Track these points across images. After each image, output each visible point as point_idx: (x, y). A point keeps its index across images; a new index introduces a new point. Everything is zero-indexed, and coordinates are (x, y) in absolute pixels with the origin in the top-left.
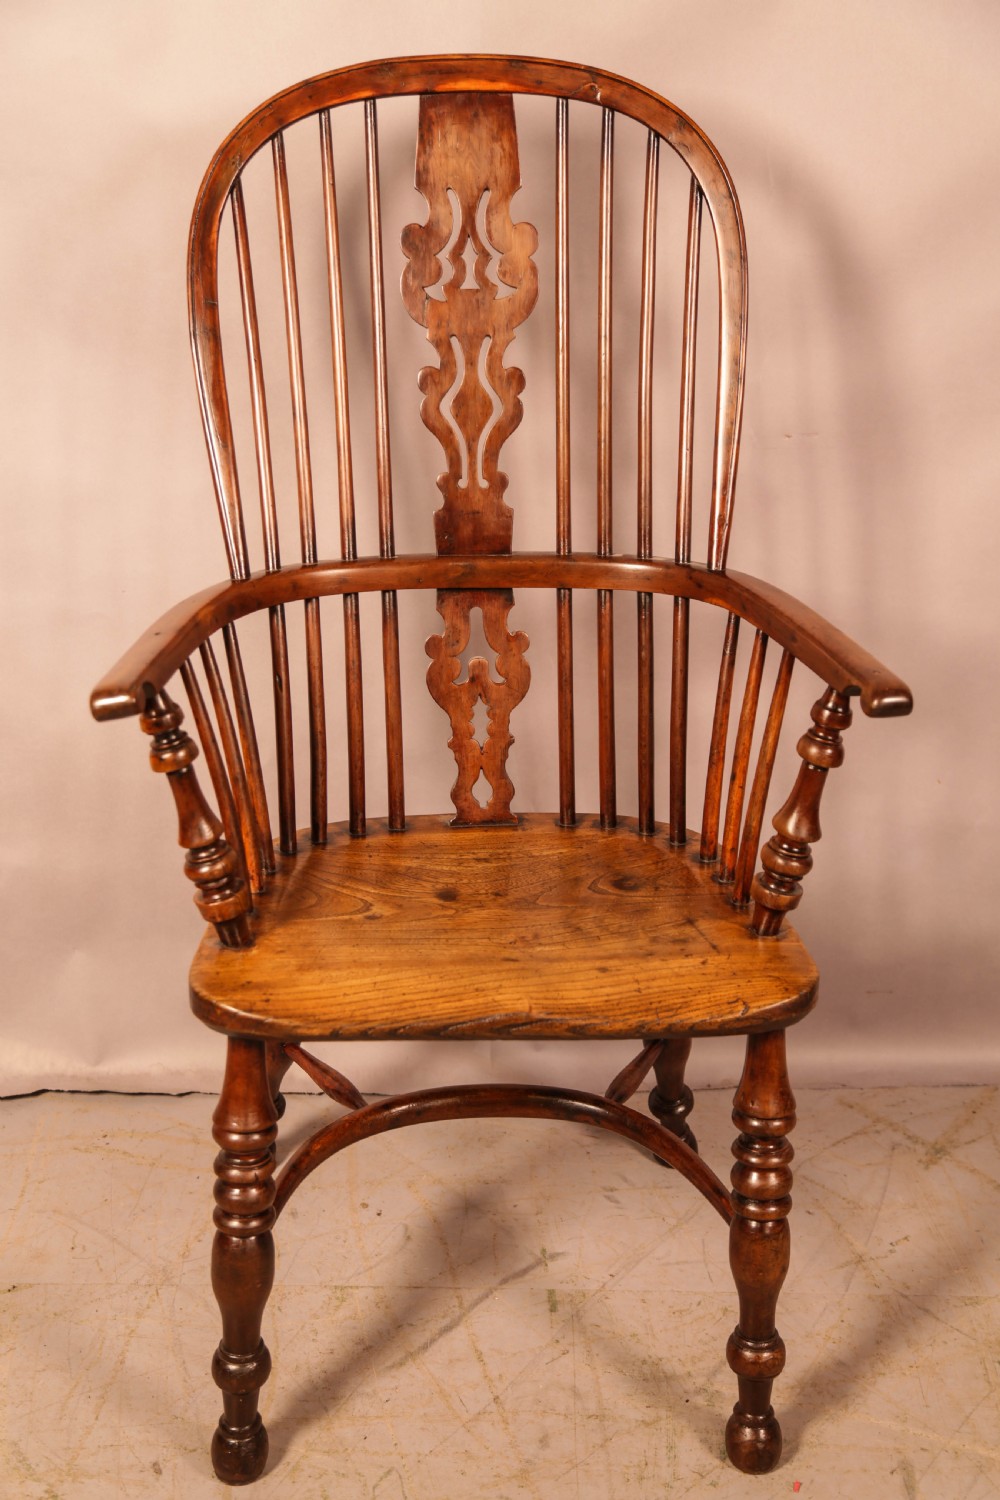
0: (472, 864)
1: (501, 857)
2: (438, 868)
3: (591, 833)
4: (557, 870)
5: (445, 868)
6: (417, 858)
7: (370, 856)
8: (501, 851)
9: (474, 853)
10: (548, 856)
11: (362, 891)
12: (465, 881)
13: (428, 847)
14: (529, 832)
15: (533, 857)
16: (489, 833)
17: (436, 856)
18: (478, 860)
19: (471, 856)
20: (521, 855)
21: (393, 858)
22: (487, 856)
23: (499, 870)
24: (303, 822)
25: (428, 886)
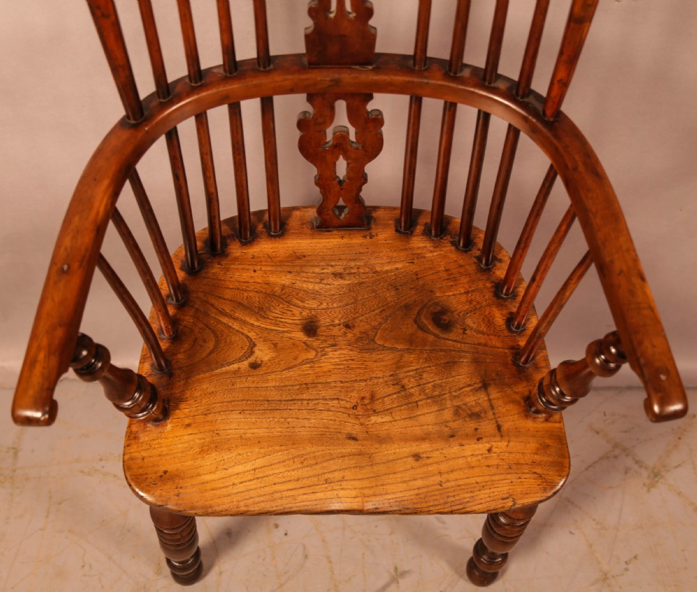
0: (330, 281)
1: (353, 271)
2: (305, 286)
3: (421, 245)
4: (393, 293)
5: (311, 286)
6: (290, 272)
7: (255, 271)
8: (352, 264)
9: (332, 266)
10: (387, 272)
11: (247, 323)
12: (324, 306)
13: (299, 258)
14: (374, 239)
15: (376, 272)
16: (345, 241)
17: (304, 269)
18: (336, 275)
19: (330, 270)
20: (367, 270)
21: (273, 273)
22: (342, 271)
23: (351, 288)
24: (201, 222)
25: (296, 311)
